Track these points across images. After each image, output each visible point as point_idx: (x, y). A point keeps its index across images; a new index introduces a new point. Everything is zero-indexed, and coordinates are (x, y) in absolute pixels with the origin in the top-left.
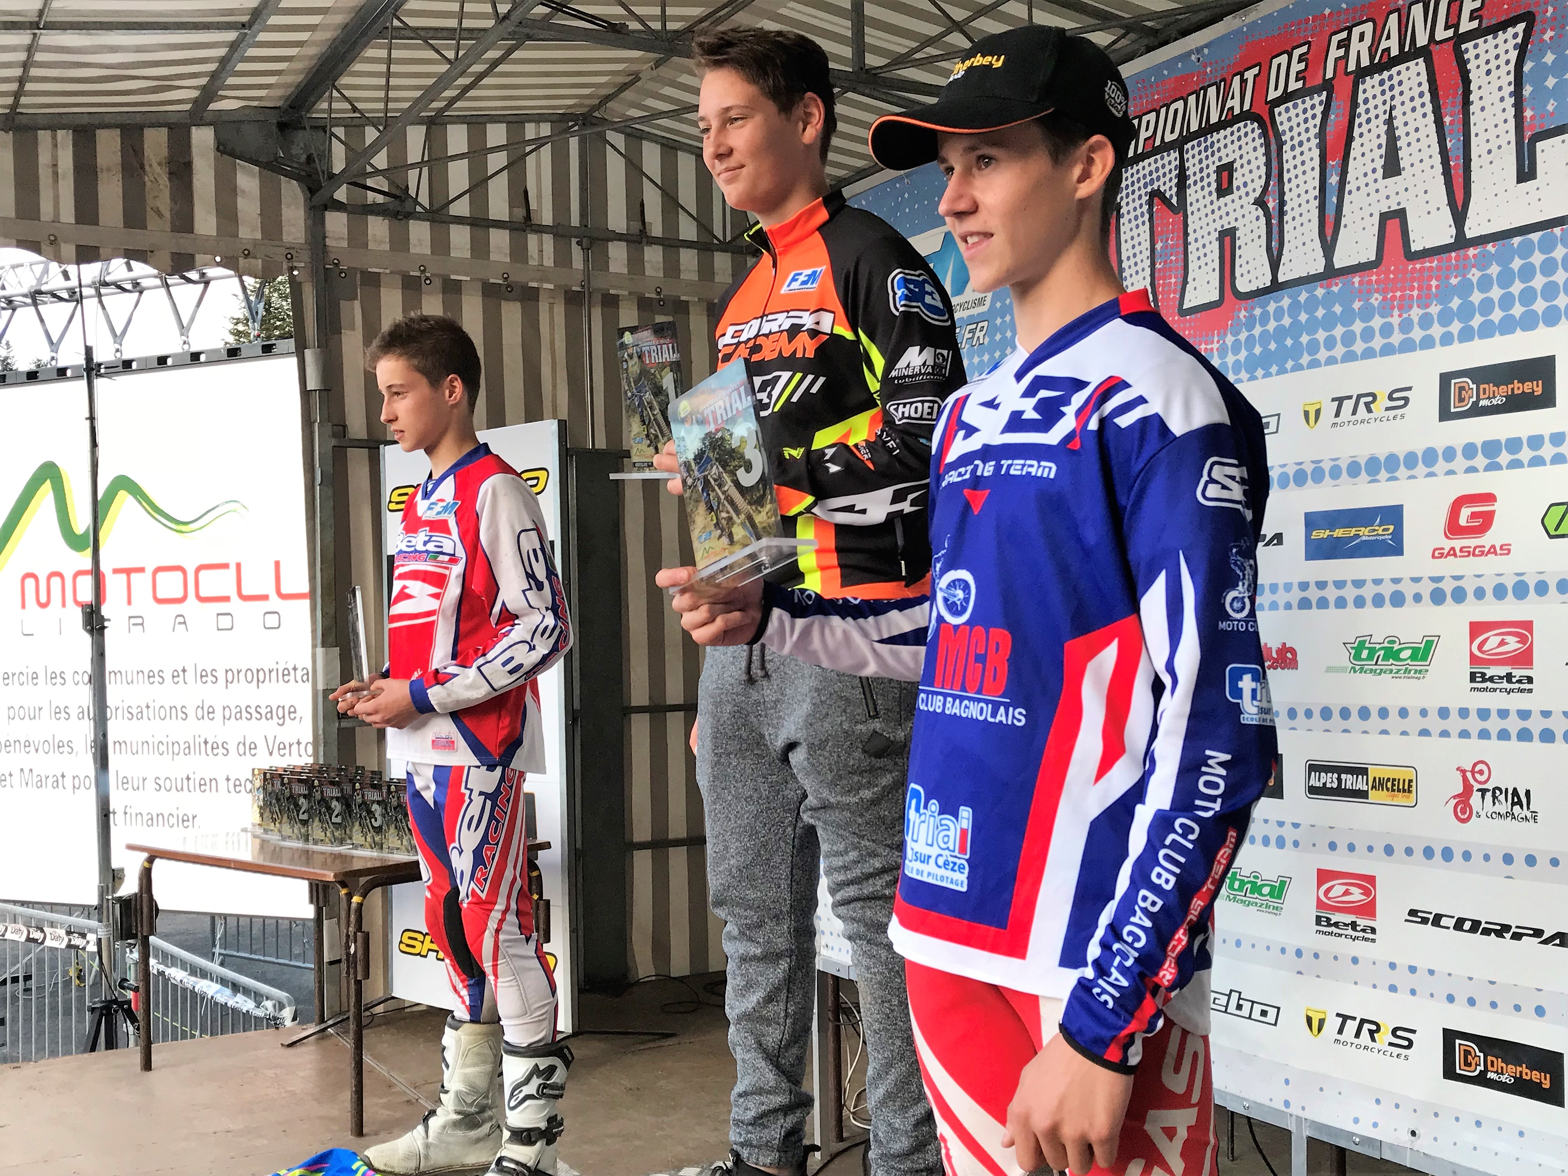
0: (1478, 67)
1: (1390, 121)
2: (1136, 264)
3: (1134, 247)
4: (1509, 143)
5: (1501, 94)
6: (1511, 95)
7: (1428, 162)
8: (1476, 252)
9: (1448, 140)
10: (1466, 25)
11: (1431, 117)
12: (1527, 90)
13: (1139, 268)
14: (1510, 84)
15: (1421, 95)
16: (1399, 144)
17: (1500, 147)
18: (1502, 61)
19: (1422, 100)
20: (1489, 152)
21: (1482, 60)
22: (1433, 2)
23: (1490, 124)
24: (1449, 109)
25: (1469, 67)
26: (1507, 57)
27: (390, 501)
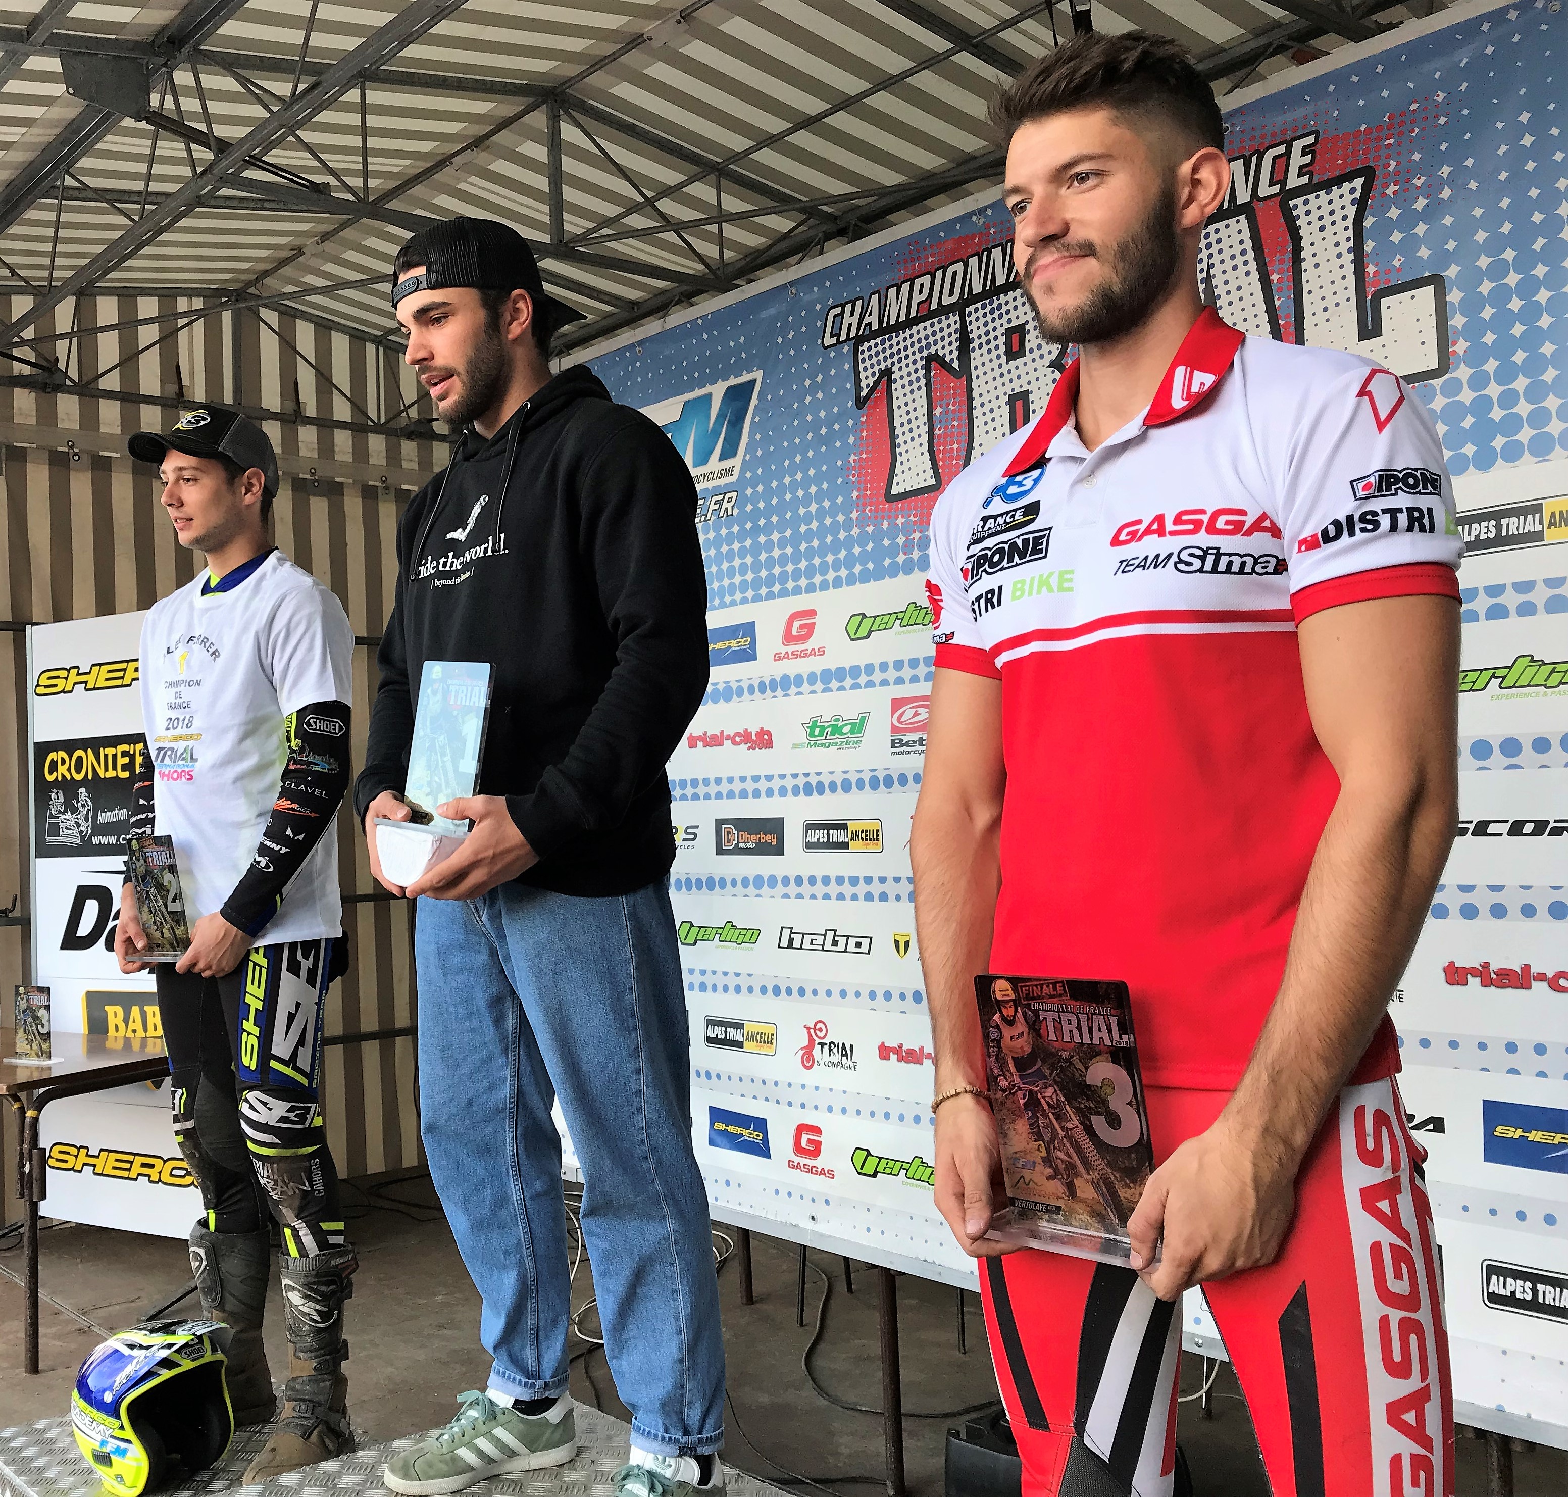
0: (1309, 223)
2: (911, 430)
3: (908, 413)
4: (1348, 300)
5: (1338, 250)
6: (1349, 251)
7: (1251, 322)
9: (1276, 299)
10: (1294, 181)
11: (1255, 275)
12: (1369, 246)
13: (915, 434)
14: (1348, 239)
15: (1244, 252)
17: (1337, 305)
18: (1338, 216)
19: (1245, 258)
20: (1325, 309)
21: (1313, 217)
22: (1254, 158)
23: (1325, 281)
24: (1277, 267)
25: (1298, 223)
26: (1344, 212)
27: (38, 685)
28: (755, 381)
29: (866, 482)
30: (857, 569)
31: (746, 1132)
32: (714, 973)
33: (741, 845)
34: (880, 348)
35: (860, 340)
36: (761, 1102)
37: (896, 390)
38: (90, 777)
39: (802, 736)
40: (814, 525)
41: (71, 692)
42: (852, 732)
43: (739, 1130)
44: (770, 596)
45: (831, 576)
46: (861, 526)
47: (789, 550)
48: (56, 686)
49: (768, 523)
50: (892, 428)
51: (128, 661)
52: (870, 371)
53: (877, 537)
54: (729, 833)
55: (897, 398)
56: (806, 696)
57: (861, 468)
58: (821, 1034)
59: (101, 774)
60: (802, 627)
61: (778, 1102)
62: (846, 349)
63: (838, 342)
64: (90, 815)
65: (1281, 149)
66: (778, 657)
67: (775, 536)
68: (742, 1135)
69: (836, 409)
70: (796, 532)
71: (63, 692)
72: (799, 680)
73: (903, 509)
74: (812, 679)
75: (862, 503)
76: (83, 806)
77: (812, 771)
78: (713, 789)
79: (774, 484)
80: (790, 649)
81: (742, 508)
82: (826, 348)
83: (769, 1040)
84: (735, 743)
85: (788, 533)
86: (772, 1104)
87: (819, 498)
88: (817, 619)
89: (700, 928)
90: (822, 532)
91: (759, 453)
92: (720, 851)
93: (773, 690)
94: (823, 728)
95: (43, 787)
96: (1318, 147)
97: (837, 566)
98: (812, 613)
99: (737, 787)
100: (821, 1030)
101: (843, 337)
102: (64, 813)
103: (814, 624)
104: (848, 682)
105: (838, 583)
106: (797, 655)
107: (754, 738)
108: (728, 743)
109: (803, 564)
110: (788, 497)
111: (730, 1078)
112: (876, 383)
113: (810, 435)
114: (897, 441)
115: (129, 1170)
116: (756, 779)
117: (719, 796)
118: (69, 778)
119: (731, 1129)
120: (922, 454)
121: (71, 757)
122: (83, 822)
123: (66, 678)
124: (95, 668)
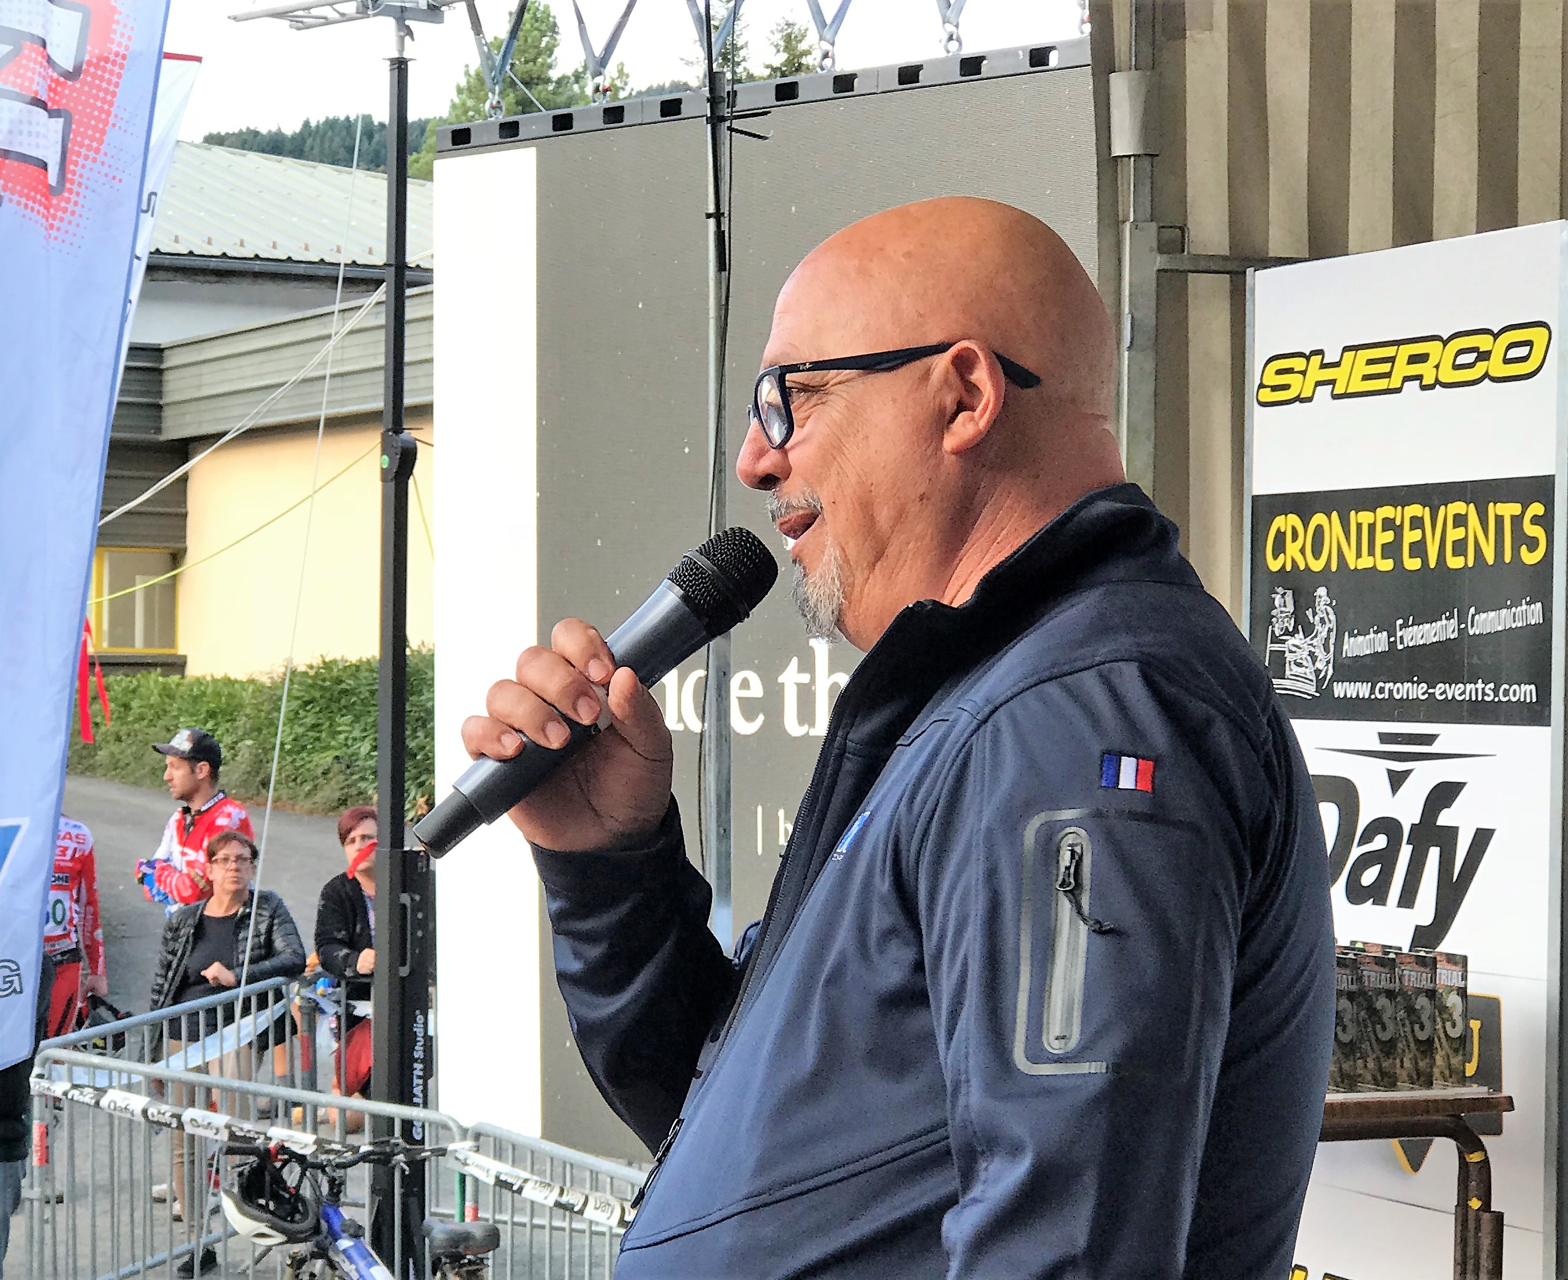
27: (1261, 386)
38: (1334, 567)
41: (1312, 399)
48: (1287, 387)
59: (1351, 562)
71: (1299, 399)
95: (1264, 583)
102: (1292, 634)
121: (1306, 526)
122: (1320, 653)
123: (1304, 373)
124: (1349, 355)
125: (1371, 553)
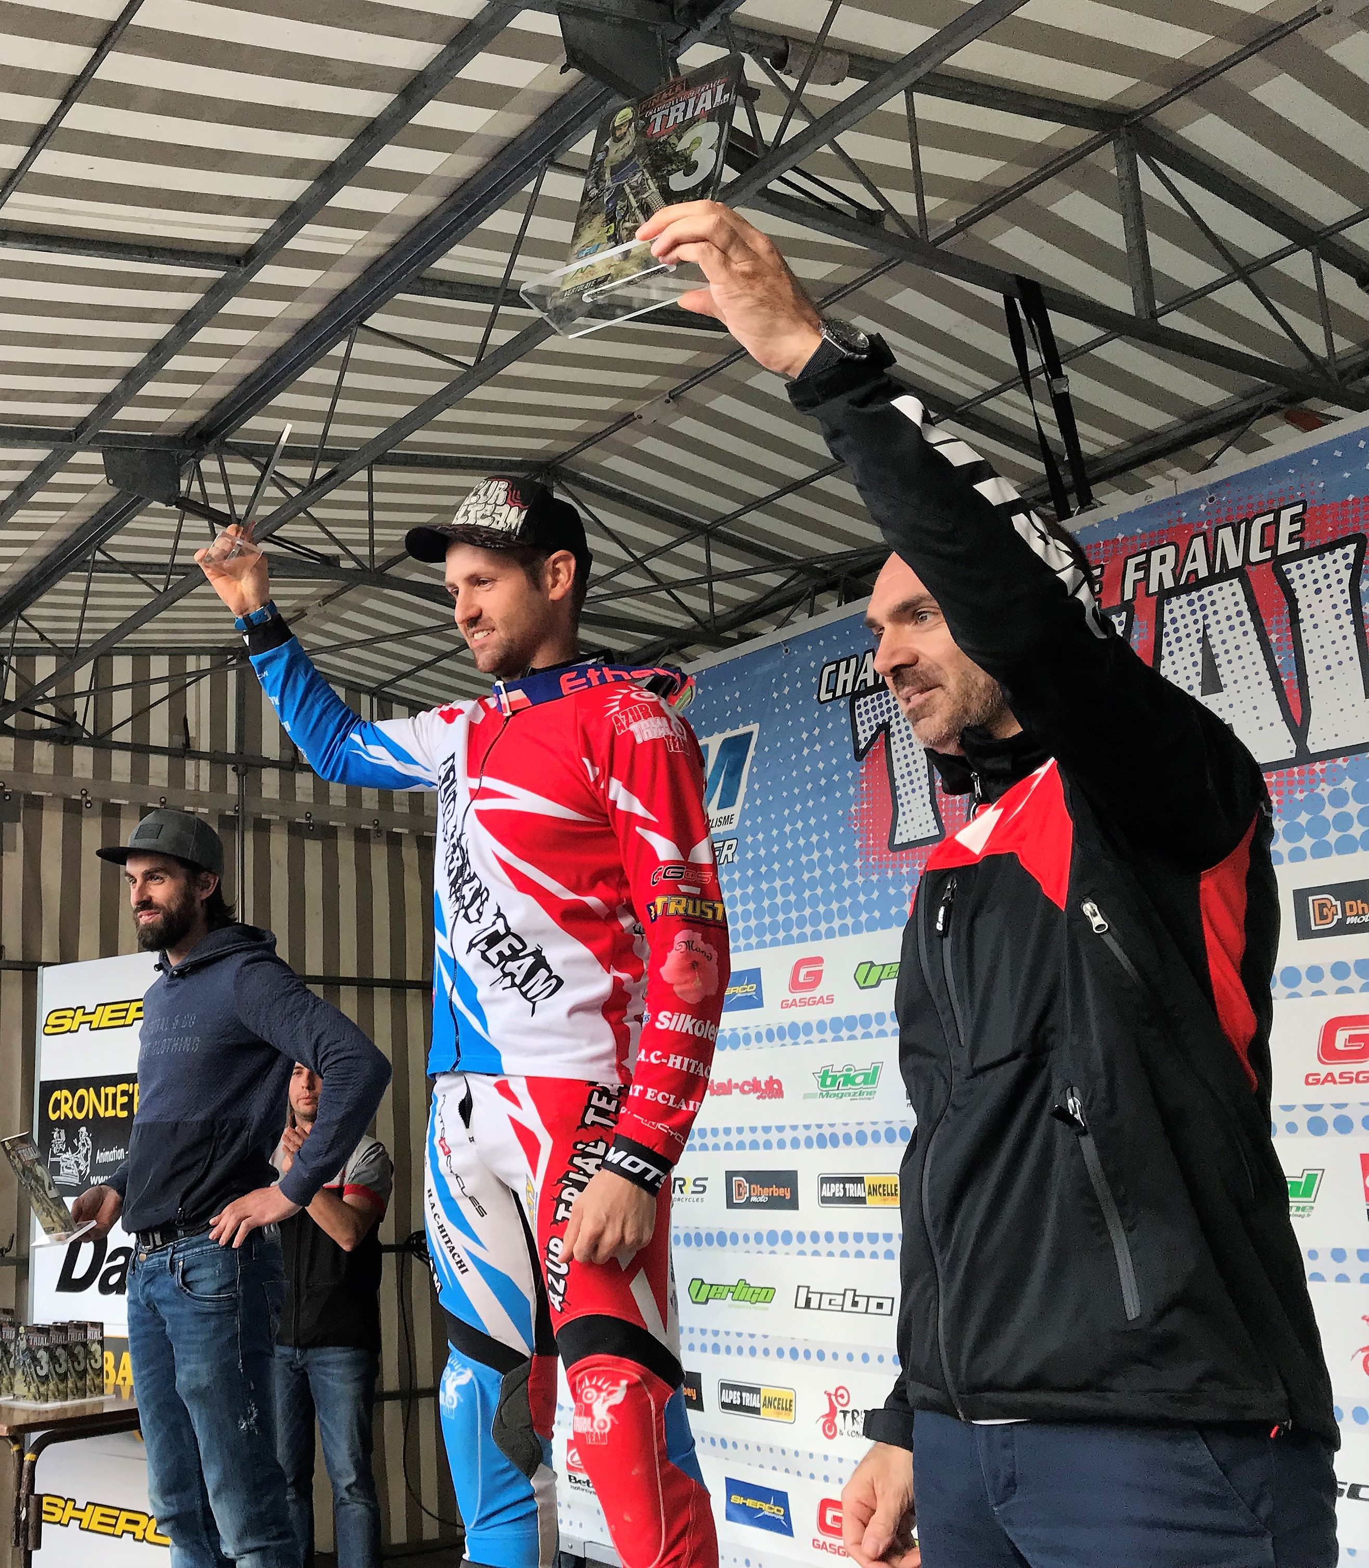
0: (1304, 587)
1: (1204, 639)
2: (912, 782)
3: (908, 765)
4: (1351, 659)
6: (1347, 612)
7: (1253, 680)
8: (1324, 766)
9: (1276, 657)
10: (1284, 547)
11: (1253, 635)
13: (916, 785)
14: (1345, 602)
15: (1239, 614)
16: (1217, 661)
17: (1340, 663)
18: (1332, 580)
19: (1241, 619)
20: (1329, 668)
21: (1309, 580)
22: (1243, 526)
23: (1326, 640)
24: (1274, 627)
25: (1293, 586)
26: (1338, 576)
27: (46, 1025)
28: (751, 733)
29: (868, 832)
30: (864, 917)
31: (765, 1507)
32: (727, 1333)
33: (753, 1199)
34: (876, 703)
35: (855, 696)
36: (780, 1474)
37: (895, 743)
38: (91, 1117)
39: (814, 1086)
40: (817, 873)
41: (77, 1031)
42: (865, 1082)
43: (758, 1505)
44: (775, 943)
45: (836, 923)
46: (866, 875)
47: (792, 897)
48: (62, 1025)
49: (770, 869)
50: (892, 780)
51: (130, 1001)
52: (867, 725)
53: (883, 884)
54: (740, 1185)
55: (897, 751)
56: (817, 1045)
57: (862, 818)
58: (844, 1401)
59: (101, 1113)
60: (809, 974)
61: (799, 1474)
62: (842, 704)
63: (834, 697)
64: (89, 1155)
65: (1270, 518)
66: (785, 1005)
67: (778, 884)
68: (761, 1510)
69: (834, 761)
70: (798, 879)
71: (69, 1031)
72: (807, 1028)
73: (907, 858)
74: (821, 1026)
75: (865, 852)
76: (83, 1145)
77: (825, 1122)
78: (722, 1140)
79: (775, 832)
80: (798, 996)
81: (743, 855)
82: (822, 703)
83: (786, 1407)
84: (743, 1092)
85: (791, 881)
86: (792, 1477)
87: (821, 845)
88: (823, 967)
89: (712, 1285)
90: (825, 880)
91: (758, 802)
92: (730, 1204)
93: (782, 1037)
94: (834, 1078)
95: (47, 1126)
96: (1306, 517)
97: (842, 913)
98: (819, 960)
99: (747, 1137)
100: (842, 1396)
101: (839, 693)
102: (65, 1152)
103: (822, 971)
104: (859, 1031)
105: (844, 931)
106: (805, 1003)
107: (763, 1087)
108: (736, 1092)
109: (808, 912)
110: (789, 845)
111: (747, 1447)
112: (874, 737)
113: (809, 786)
114: (898, 793)
115: (114, 1526)
116: (767, 1129)
117: (728, 1146)
118: (71, 1117)
119: (750, 1503)
120: (924, 805)
121: (73, 1097)
122: (82, 1162)
123: (73, 1018)
124: (100, 1009)
125: (114, 1107)
